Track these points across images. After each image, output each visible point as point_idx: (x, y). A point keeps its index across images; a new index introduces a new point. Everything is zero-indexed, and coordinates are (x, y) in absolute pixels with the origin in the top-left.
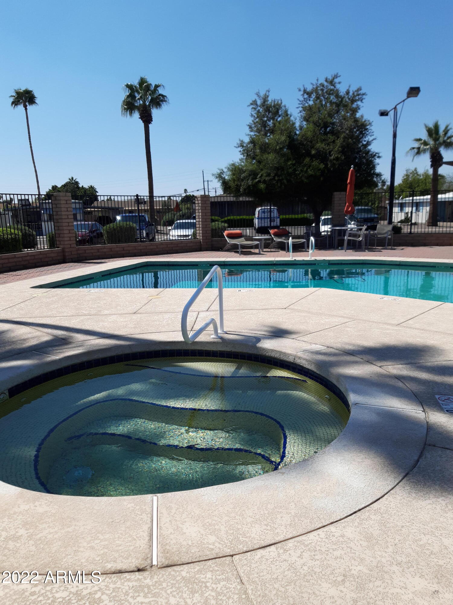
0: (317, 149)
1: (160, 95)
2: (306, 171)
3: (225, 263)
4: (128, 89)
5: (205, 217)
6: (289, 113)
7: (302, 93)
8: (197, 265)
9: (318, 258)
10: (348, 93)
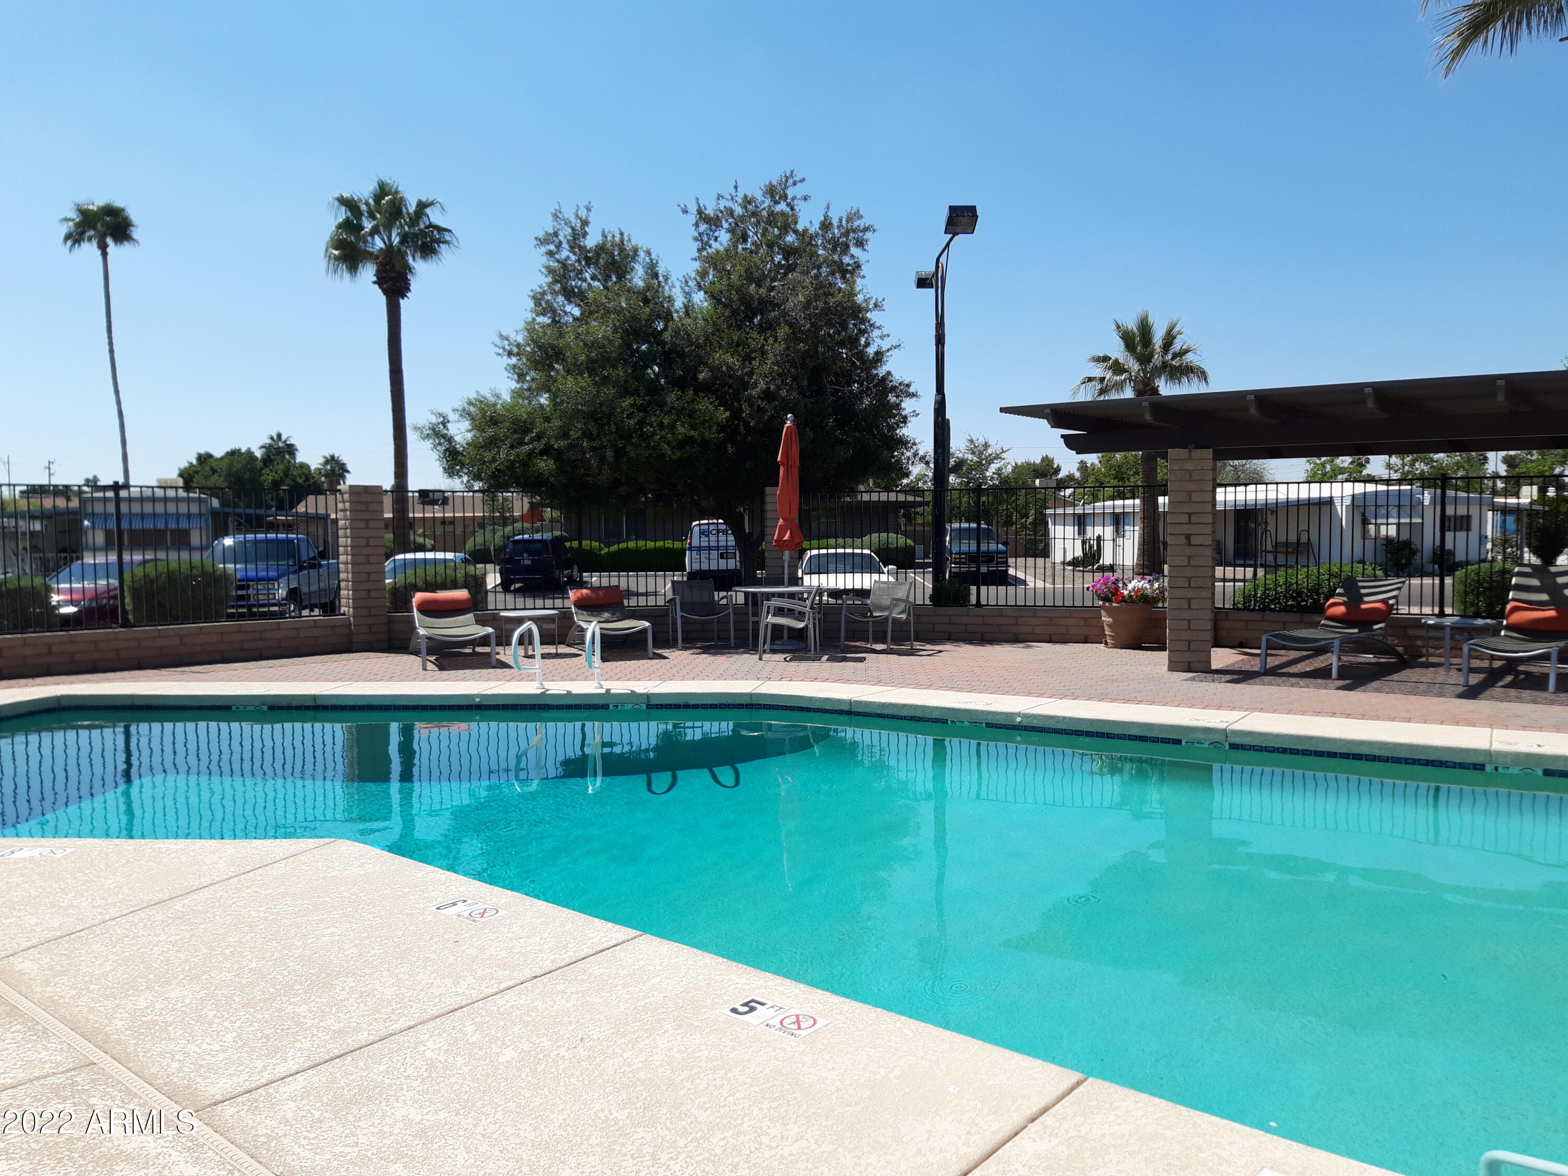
0: (712, 369)
1: (431, 226)
2: (672, 427)
3: (319, 703)
4: (344, 208)
5: (366, 551)
6: (661, 270)
7: (692, 218)
8: (228, 708)
9: (619, 687)
10: (826, 225)
